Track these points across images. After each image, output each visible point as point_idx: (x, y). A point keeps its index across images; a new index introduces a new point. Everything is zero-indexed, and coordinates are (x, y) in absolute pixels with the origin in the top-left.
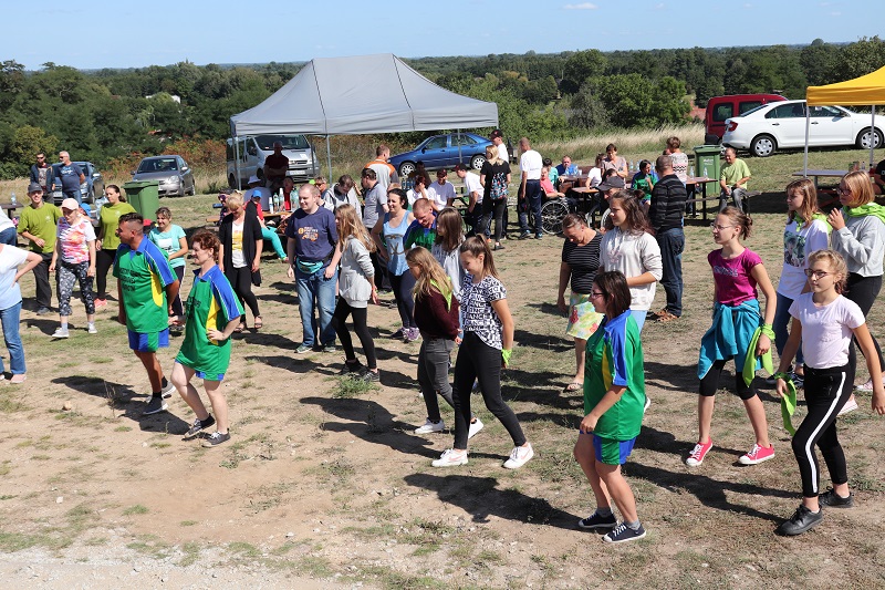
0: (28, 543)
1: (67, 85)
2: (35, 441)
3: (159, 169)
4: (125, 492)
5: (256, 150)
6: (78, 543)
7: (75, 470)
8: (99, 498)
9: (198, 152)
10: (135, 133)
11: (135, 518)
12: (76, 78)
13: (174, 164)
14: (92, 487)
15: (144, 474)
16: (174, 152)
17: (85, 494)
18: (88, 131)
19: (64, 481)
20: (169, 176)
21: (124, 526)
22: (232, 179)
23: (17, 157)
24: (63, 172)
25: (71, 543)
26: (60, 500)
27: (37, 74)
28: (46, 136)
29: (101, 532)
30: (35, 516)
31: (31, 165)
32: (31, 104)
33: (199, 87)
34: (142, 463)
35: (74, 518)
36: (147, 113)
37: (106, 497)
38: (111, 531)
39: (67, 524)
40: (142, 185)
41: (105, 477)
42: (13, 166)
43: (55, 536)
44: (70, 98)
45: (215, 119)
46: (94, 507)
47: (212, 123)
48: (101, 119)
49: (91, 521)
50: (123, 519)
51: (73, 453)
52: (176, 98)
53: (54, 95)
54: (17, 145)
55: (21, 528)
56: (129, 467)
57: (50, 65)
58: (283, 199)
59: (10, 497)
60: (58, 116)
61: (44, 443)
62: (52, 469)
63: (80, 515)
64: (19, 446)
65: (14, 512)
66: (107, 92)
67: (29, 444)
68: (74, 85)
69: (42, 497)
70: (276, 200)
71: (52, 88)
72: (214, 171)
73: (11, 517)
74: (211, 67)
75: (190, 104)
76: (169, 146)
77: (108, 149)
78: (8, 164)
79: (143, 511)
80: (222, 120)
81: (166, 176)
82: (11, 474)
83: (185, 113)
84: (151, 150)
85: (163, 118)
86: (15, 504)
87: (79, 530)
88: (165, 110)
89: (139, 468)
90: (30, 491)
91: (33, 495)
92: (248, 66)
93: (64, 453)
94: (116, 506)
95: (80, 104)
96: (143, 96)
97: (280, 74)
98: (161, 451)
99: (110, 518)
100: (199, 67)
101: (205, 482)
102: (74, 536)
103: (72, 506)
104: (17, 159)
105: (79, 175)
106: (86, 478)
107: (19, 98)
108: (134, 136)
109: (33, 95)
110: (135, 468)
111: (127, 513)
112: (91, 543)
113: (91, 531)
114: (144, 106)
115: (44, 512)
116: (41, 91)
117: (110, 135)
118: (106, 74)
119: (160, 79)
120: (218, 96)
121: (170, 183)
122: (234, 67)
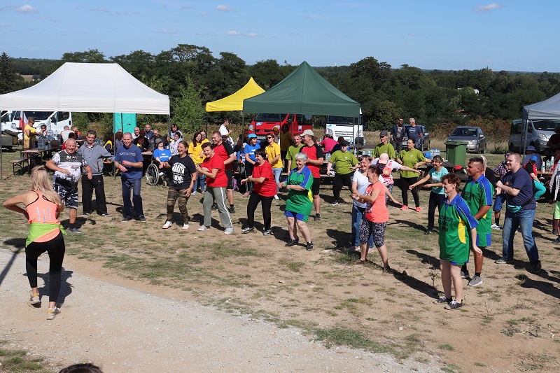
0: (384, 350)
1: (413, 78)
2: (387, 289)
3: (465, 135)
4: (439, 334)
5: (532, 129)
6: (411, 358)
7: (409, 312)
8: (424, 333)
9: (490, 126)
10: (448, 110)
11: (445, 352)
12: (419, 75)
13: (476, 133)
14: (419, 325)
15: (451, 325)
16: (475, 125)
17: (416, 329)
18: (421, 107)
19: (403, 318)
20: (471, 139)
21: (439, 355)
22: (511, 146)
23: (378, 119)
24: (410, 130)
25: (407, 357)
26: (401, 328)
27: (397, 70)
28: (396, 107)
29: (425, 355)
30: (388, 335)
31: (385, 124)
32: (391, 88)
33: (493, 85)
34: (450, 318)
35: (409, 342)
36: (457, 99)
37: (427, 333)
38: (431, 356)
39: (405, 345)
40: (457, 144)
41: (427, 321)
42: (375, 123)
43: (398, 350)
44: (414, 86)
45: (501, 106)
46: (421, 339)
47: (499, 108)
48: (430, 100)
49: (419, 347)
50: (439, 351)
51: (409, 302)
52: (477, 91)
53: (404, 84)
54: (380, 111)
55: (379, 340)
56: (441, 318)
57: (406, 66)
58: (553, 164)
59: (373, 320)
60: (404, 96)
61: (391, 292)
62: (397, 309)
63: (413, 340)
64: (377, 290)
65: (375, 329)
66: (435, 84)
67: (383, 290)
68: (417, 79)
69: (390, 324)
70: (548, 164)
71: (404, 80)
72: (499, 139)
73: (374, 332)
74: (502, 73)
75: (486, 95)
76: (471, 121)
77: (431, 119)
78: (373, 122)
79: (451, 349)
80: (506, 107)
81: (469, 139)
82: (373, 306)
83: (482, 101)
84: (457, 122)
85: (467, 102)
86: (376, 325)
87: (413, 350)
88: (470, 98)
89: (448, 320)
90: (383, 318)
91: (385, 322)
92: (528, 74)
93: (403, 301)
94: (434, 341)
95: (419, 90)
96: (456, 88)
97: (549, 80)
98: (462, 313)
99: (431, 347)
100: (494, 72)
101: (490, 340)
102: (409, 353)
103: (408, 334)
104: (378, 120)
105: (419, 133)
106: (416, 319)
107: (385, 85)
108: (448, 112)
109: (393, 83)
110: (445, 320)
111: (441, 347)
112: (419, 360)
113: (419, 353)
114: (456, 94)
115: (391, 334)
116: (398, 81)
117: (433, 110)
118: (435, 73)
119: (469, 78)
120: (505, 91)
121: (471, 144)
122: (518, 74)
